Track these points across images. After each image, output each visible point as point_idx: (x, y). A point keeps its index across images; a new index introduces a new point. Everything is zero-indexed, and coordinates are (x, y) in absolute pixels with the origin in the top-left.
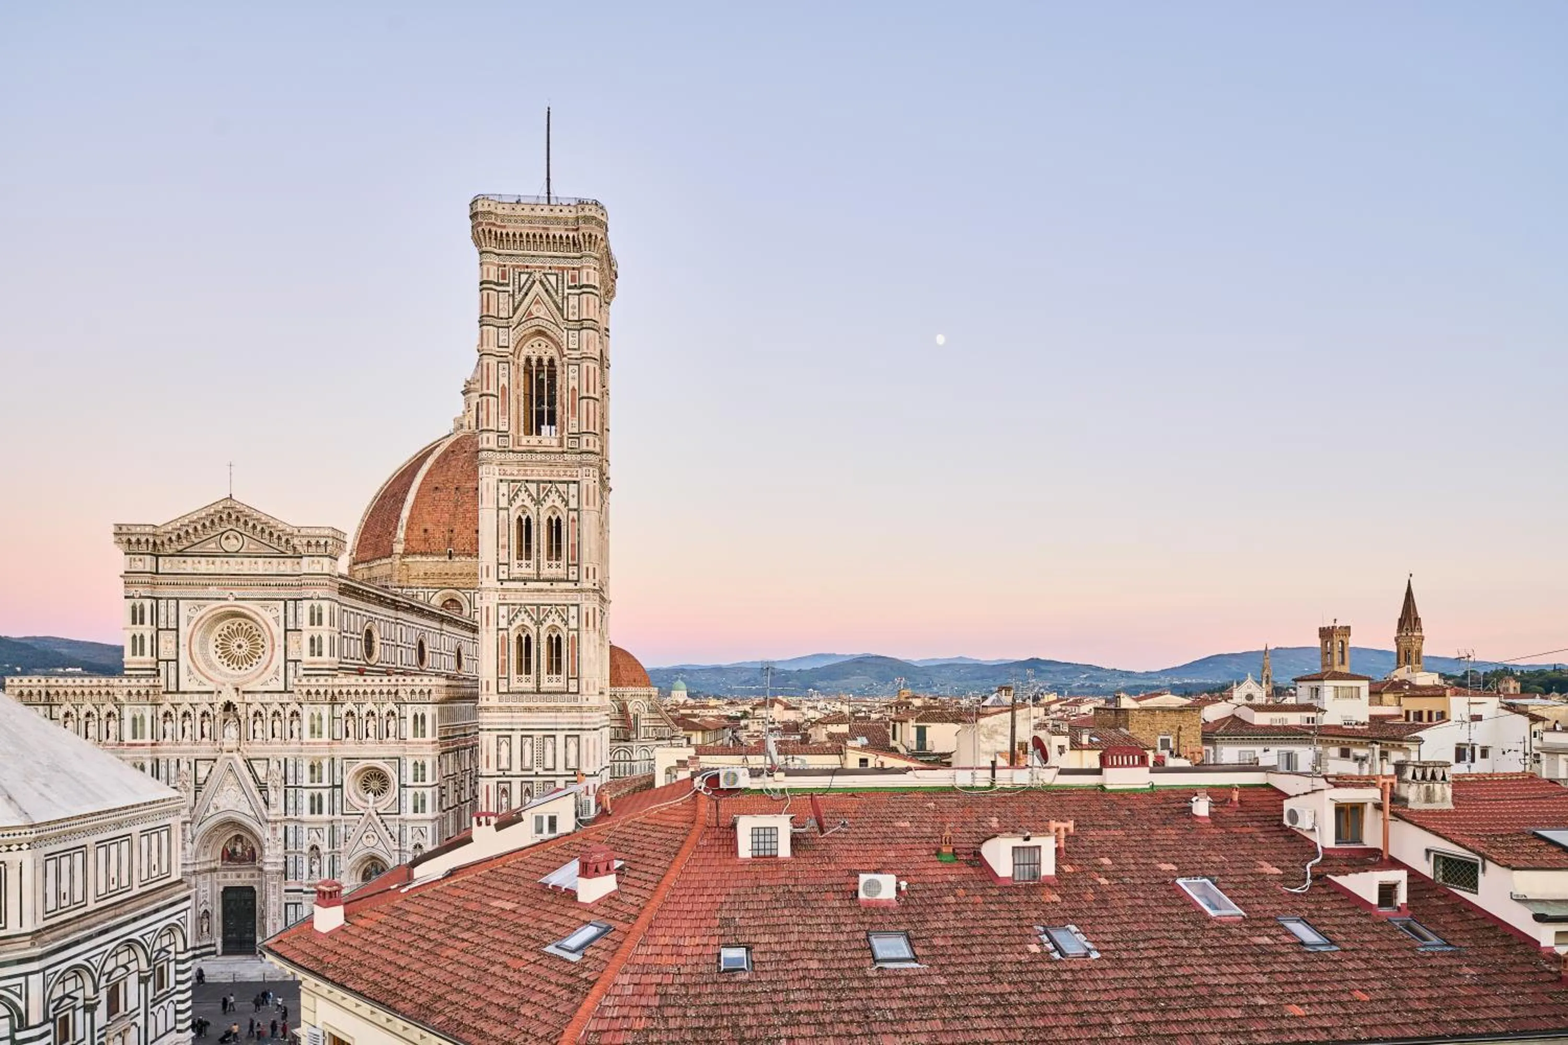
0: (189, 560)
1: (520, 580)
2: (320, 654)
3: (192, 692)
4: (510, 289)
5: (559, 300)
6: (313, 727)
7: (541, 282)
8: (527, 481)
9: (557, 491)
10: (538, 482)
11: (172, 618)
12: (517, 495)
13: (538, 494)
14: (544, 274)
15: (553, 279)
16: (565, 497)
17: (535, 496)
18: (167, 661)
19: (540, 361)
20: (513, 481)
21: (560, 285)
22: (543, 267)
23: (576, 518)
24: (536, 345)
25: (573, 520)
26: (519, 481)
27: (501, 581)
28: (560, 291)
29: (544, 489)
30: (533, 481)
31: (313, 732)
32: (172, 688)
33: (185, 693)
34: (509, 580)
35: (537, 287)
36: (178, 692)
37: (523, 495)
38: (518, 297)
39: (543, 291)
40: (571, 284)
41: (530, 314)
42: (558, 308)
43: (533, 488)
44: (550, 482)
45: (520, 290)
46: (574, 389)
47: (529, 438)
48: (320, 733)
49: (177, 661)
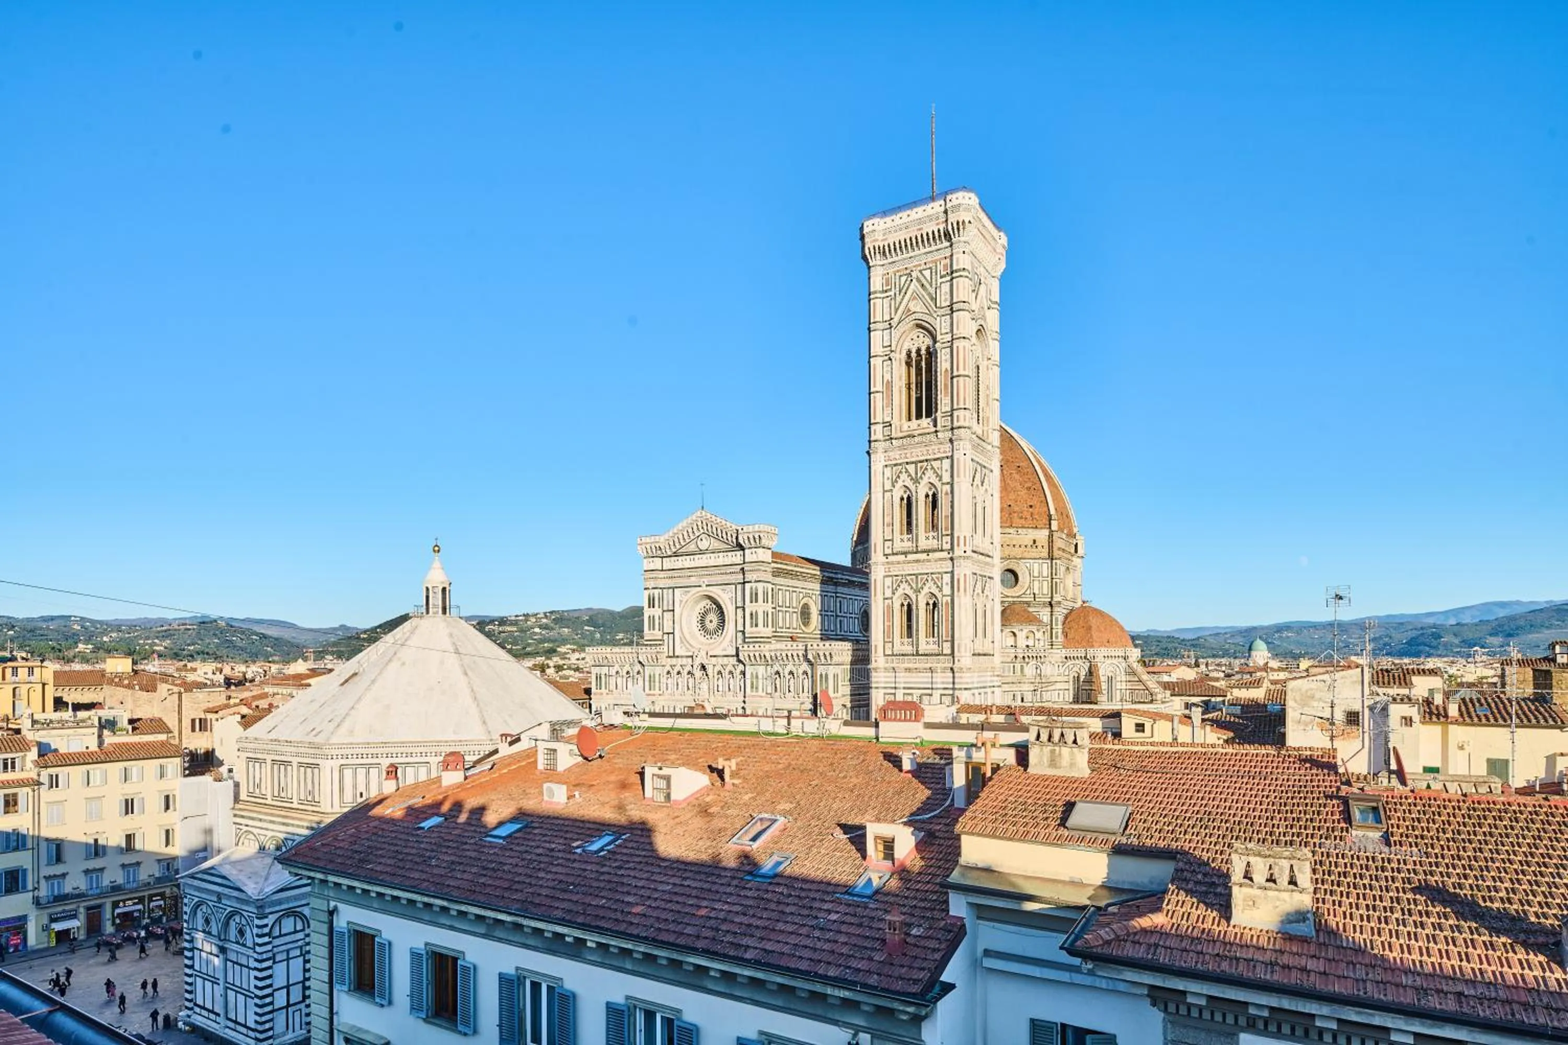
0: (680, 558)
1: (903, 553)
2: (756, 625)
3: (682, 657)
4: (892, 293)
5: (932, 291)
6: (752, 684)
7: (918, 280)
8: (907, 463)
9: (932, 468)
10: (915, 463)
11: (671, 602)
12: (899, 477)
13: (916, 474)
14: (920, 271)
15: (927, 273)
16: (939, 472)
17: (914, 476)
18: (668, 634)
19: (918, 351)
20: (896, 465)
21: (934, 277)
22: (920, 265)
23: (949, 491)
24: (915, 337)
25: (947, 494)
26: (900, 464)
27: (886, 555)
28: (934, 283)
29: (921, 468)
30: (912, 463)
31: (752, 687)
32: (671, 654)
33: (678, 657)
34: (893, 554)
35: (915, 285)
36: (674, 656)
37: (904, 476)
38: (898, 299)
39: (919, 287)
40: (943, 273)
41: (909, 310)
42: (932, 299)
43: (911, 468)
44: (927, 460)
45: (900, 291)
46: (946, 370)
47: (910, 423)
48: (757, 688)
49: (673, 633)
